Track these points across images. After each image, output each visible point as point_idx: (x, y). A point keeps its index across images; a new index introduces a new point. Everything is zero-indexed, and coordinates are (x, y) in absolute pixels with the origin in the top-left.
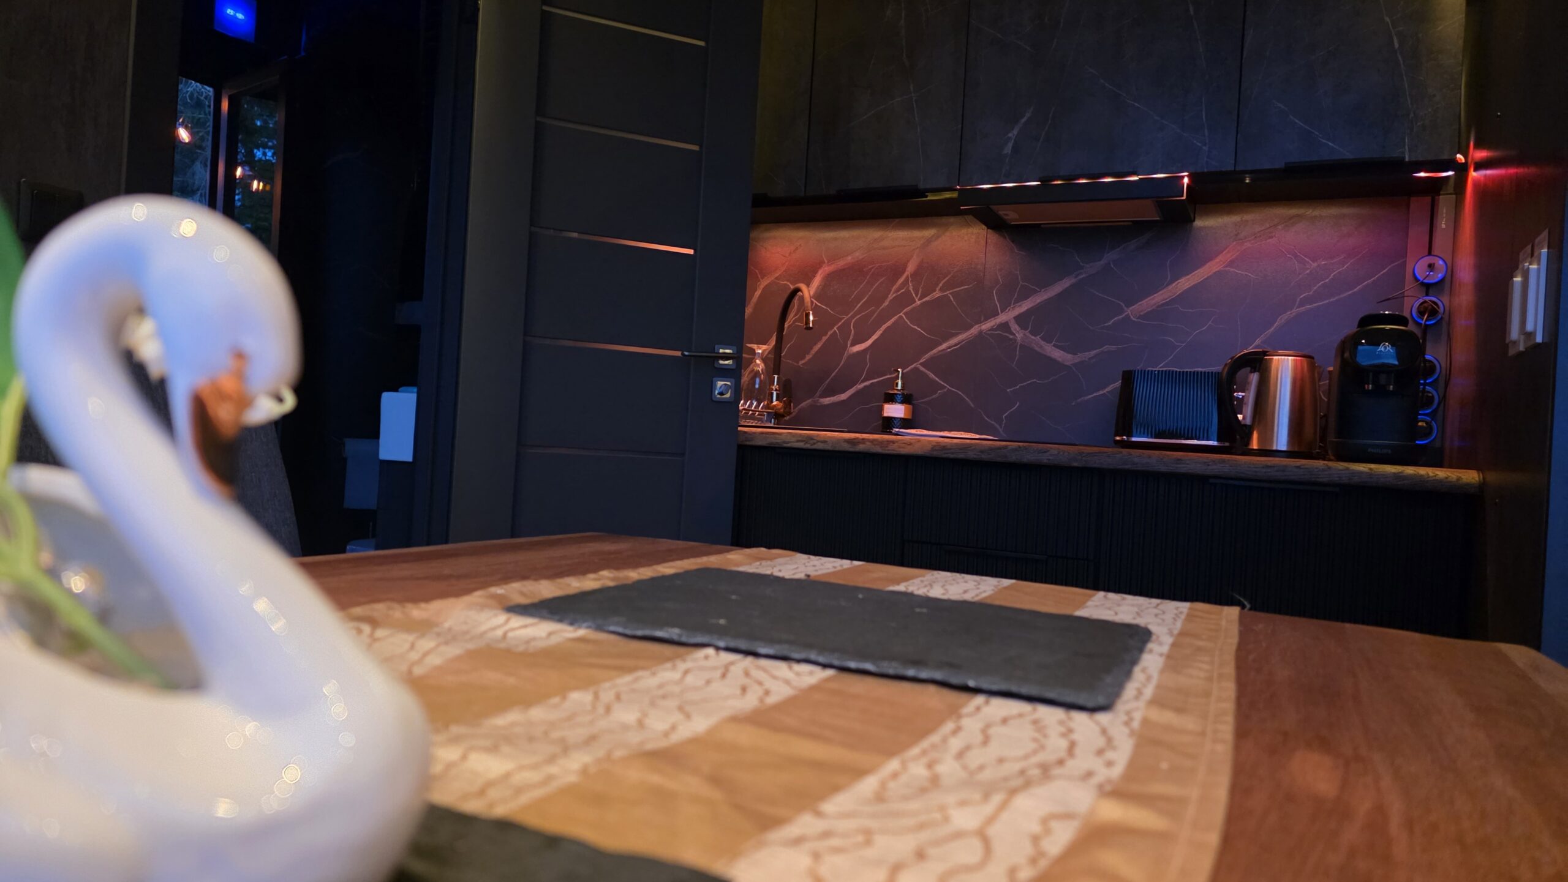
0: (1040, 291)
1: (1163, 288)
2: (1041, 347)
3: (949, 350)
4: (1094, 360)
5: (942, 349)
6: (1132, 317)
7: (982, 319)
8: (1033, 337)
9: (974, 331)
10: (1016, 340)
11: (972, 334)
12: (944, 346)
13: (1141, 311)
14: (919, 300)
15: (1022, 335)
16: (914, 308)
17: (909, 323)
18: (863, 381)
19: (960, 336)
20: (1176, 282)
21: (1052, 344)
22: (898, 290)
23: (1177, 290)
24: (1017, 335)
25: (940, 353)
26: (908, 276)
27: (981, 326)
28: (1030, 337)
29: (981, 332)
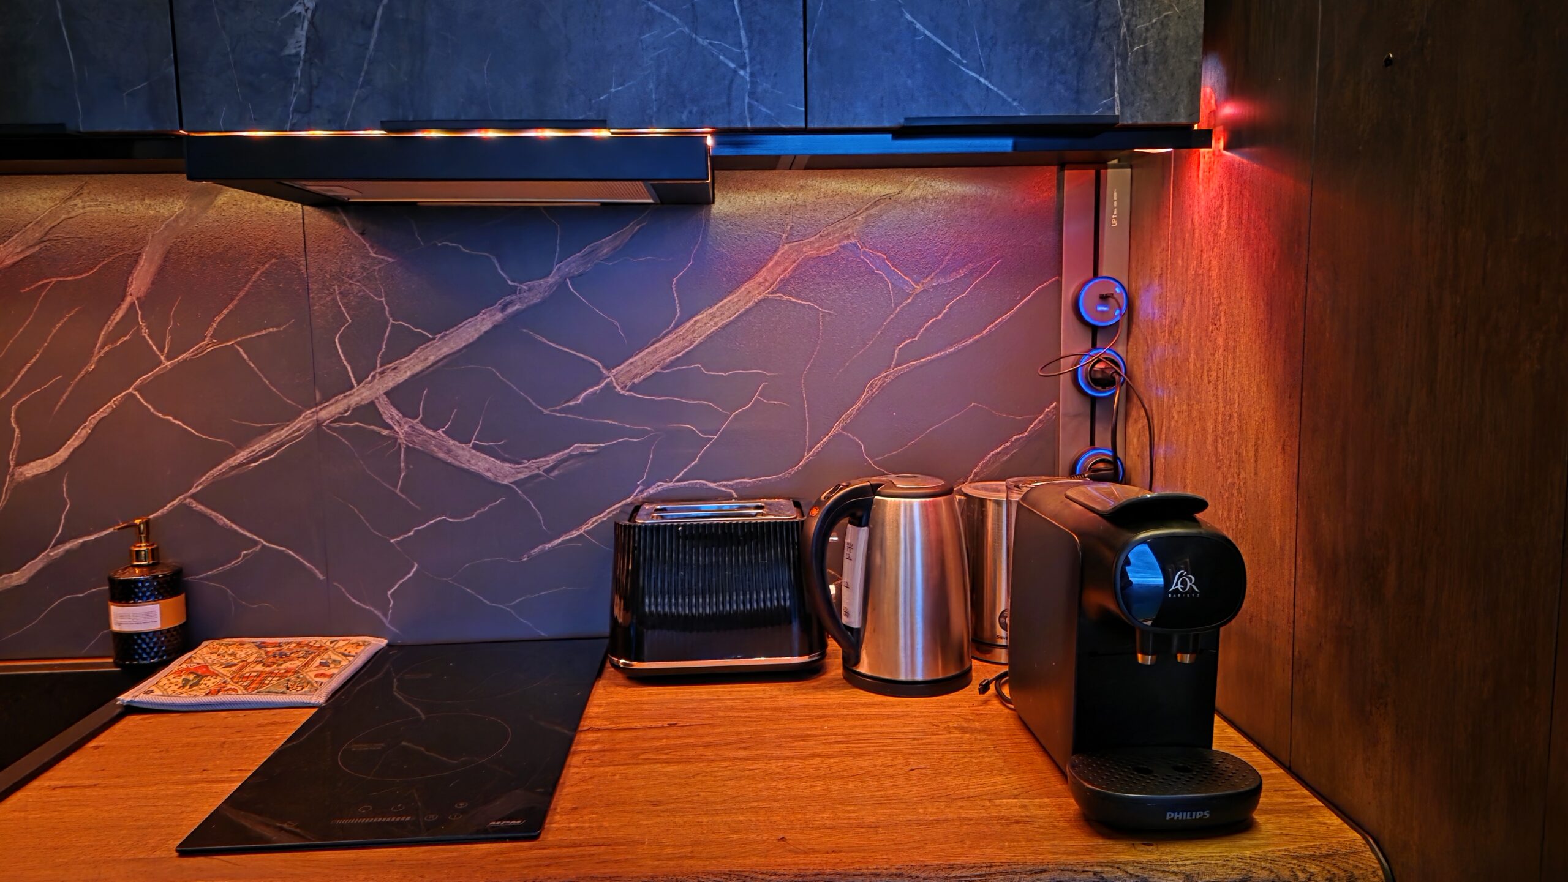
0: (434, 339)
1: (670, 332)
2: (449, 451)
3: (253, 465)
4: (556, 472)
5: (237, 462)
7: (318, 398)
8: (430, 432)
9: (304, 422)
10: (396, 439)
11: (299, 429)
12: (241, 456)
13: (635, 376)
14: (168, 359)
15: (406, 428)
16: (157, 377)
17: (152, 410)
18: (61, 541)
19: (274, 435)
21: (471, 445)
22: (111, 338)
23: (695, 335)
24: (396, 428)
25: (232, 473)
26: (132, 304)
27: (317, 412)
28: (423, 433)
29: (318, 424)
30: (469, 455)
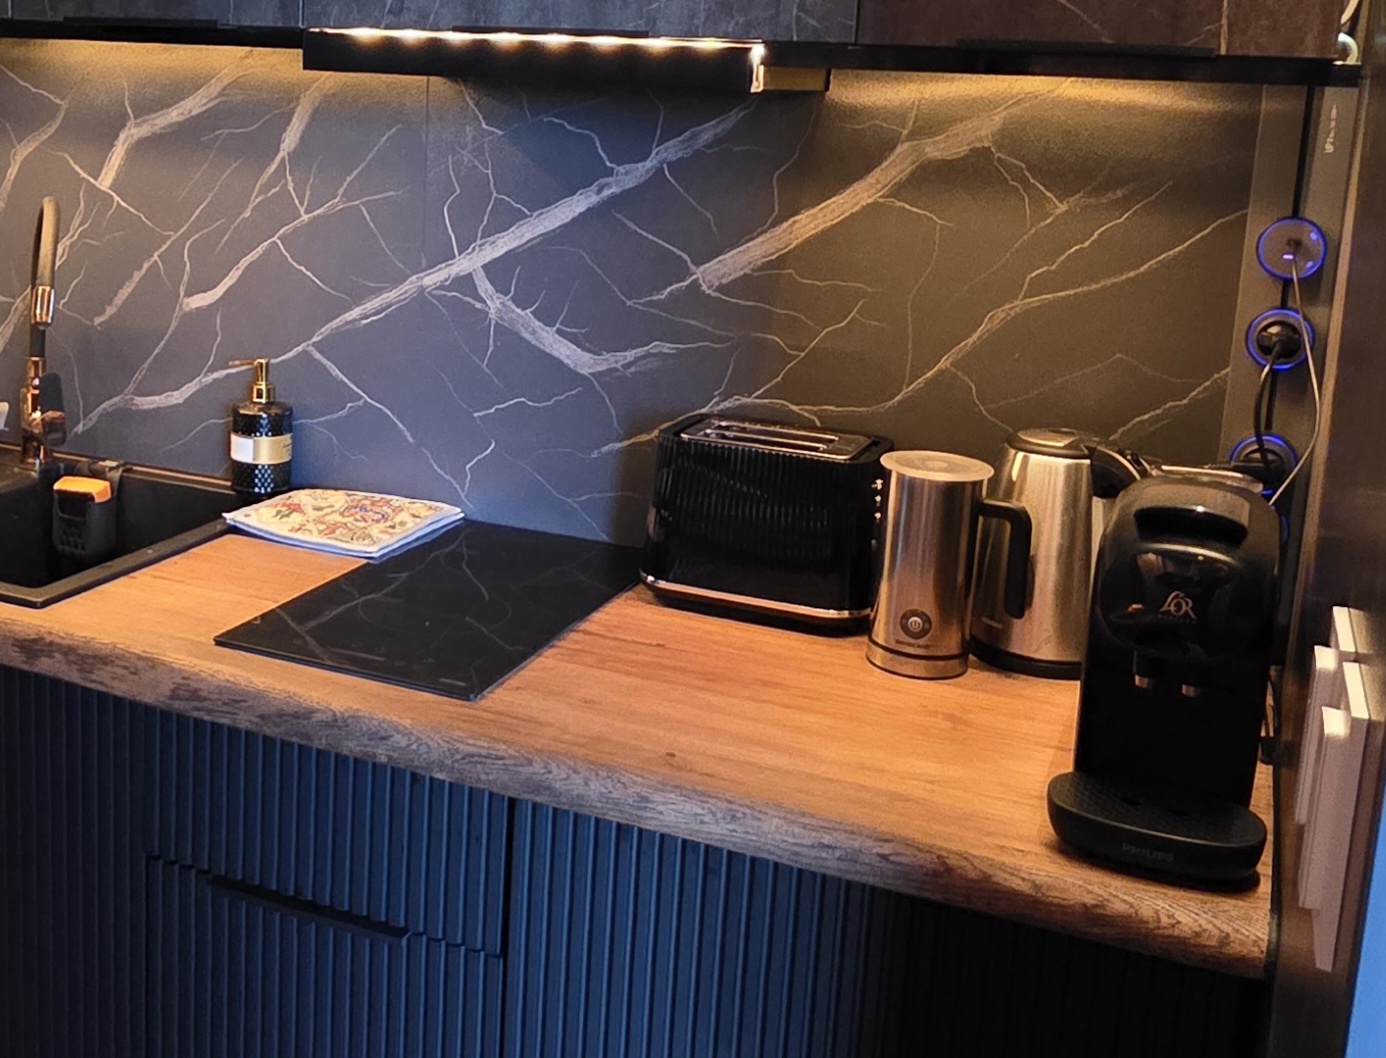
0: (531, 216)
1: (766, 231)
2: (534, 332)
3: (365, 322)
4: (633, 369)
5: (351, 318)
6: (704, 287)
7: (424, 265)
8: (519, 311)
9: (409, 287)
10: (487, 314)
11: (405, 292)
12: (355, 313)
13: (723, 276)
14: (306, 212)
15: (498, 302)
16: (296, 229)
17: (290, 260)
18: (212, 370)
19: (386, 297)
20: (791, 221)
21: (554, 330)
22: (265, 189)
23: (792, 237)
24: (489, 302)
25: (348, 327)
26: (283, 159)
27: (422, 278)
28: (513, 311)
29: (422, 289)
30: (552, 339)
